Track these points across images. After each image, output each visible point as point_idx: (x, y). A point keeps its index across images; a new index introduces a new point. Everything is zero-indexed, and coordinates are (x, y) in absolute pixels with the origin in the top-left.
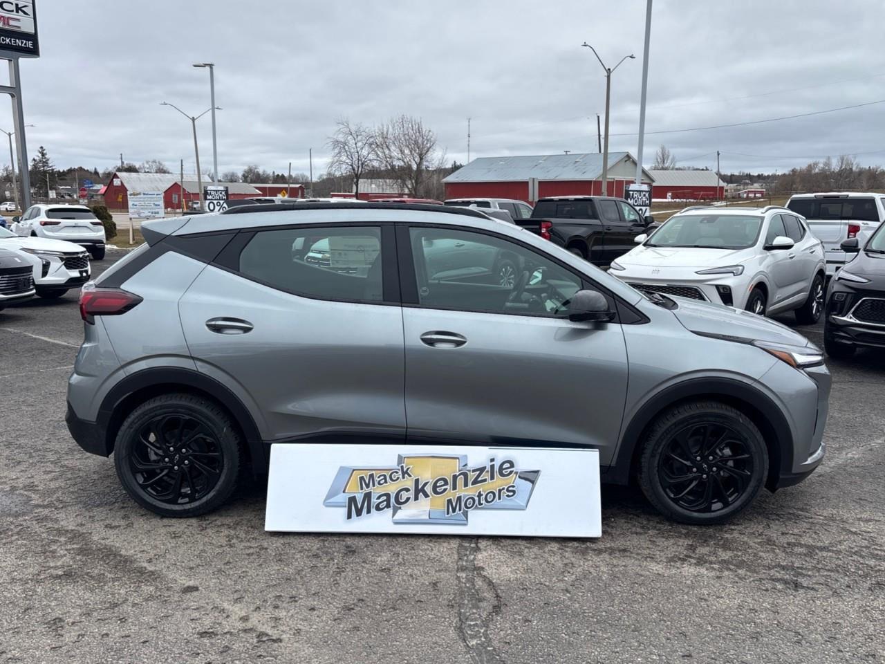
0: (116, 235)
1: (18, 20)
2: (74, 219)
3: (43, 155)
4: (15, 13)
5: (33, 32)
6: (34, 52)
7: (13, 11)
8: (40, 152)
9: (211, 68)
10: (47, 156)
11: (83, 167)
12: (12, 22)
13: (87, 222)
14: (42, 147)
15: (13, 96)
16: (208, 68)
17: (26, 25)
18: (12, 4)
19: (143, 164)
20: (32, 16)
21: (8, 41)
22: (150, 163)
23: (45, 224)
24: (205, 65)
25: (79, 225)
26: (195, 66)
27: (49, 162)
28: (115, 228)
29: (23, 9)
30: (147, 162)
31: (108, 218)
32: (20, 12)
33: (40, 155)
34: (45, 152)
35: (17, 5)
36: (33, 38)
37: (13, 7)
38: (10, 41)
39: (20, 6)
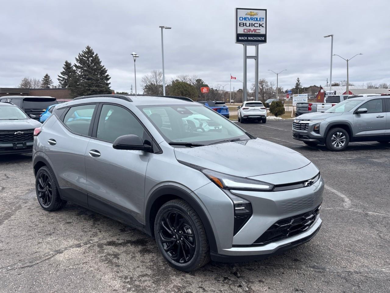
0: (284, 113)
1: (260, 30)
2: (254, 106)
3: (298, 81)
4: (259, 27)
5: (265, 33)
6: (265, 41)
7: (258, 27)
8: (297, 80)
9: (332, 37)
10: (300, 82)
11: (316, 85)
12: (257, 31)
13: (259, 108)
14: (298, 78)
15: (255, 60)
16: (331, 37)
17: (262, 31)
18: (258, 24)
19: (339, 82)
20: (265, 27)
21: (255, 38)
22: (342, 82)
23: (244, 109)
24: (329, 36)
25: (256, 109)
26: (325, 37)
27: (300, 84)
28: (284, 110)
29: (262, 25)
30: (341, 82)
31: (282, 106)
32: (261, 26)
33: (297, 81)
34: (299, 80)
35: (260, 24)
36: (265, 36)
37: (258, 25)
38: (256, 38)
39: (261, 24)
